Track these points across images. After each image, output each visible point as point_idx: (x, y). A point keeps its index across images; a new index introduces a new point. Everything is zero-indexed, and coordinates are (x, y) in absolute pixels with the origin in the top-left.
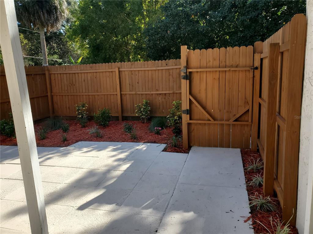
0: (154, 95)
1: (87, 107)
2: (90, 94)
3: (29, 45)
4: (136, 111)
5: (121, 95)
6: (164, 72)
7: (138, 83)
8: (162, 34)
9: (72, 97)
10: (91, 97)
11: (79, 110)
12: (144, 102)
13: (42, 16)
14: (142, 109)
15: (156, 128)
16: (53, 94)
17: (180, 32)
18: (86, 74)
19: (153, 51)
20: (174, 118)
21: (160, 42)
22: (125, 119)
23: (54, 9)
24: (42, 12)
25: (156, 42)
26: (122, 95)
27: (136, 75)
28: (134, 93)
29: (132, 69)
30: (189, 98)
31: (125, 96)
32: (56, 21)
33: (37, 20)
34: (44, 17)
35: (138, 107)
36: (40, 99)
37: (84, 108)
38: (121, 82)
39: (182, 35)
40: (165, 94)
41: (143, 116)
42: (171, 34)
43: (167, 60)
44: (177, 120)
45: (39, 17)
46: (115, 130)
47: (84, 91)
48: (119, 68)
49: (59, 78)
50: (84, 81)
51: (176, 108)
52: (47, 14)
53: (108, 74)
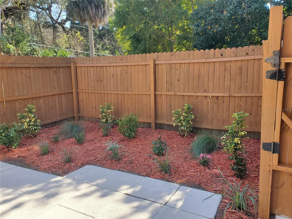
0: (200, 98)
1: (113, 109)
2: (118, 93)
3: (84, 41)
4: (173, 119)
5: (155, 95)
6: (217, 65)
7: (178, 80)
8: (215, 16)
9: (99, 95)
10: (119, 96)
11: (103, 112)
12: (185, 108)
13: (90, 10)
14: (182, 118)
15: (202, 155)
16: (78, 90)
17: (242, 11)
18: (115, 68)
19: (202, 39)
20: (233, 140)
21: (212, 27)
22: (159, 127)
23: (102, 3)
24: (91, 6)
25: (207, 27)
26: (157, 96)
27: (177, 69)
28: (172, 93)
29: (171, 62)
30: (282, 119)
31: (160, 97)
32: (103, 15)
33: (86, 15)
34: (92, 11)
35: (177, 114)
36: (63, 96)
37: (109, 111)
38: (157, 78)
39: (244, 16)
40: (217, 97)
41: (183, 128)
42: (229, 15)
43: (223, 49)
44: (238, 144)
45: (88, 13)
46: (142, 145)
47: (112, 89)
48: (154, 61)
49: (86, 72)
50: (113, 76)
51: (238, 124)
52: (95, 9)
53: (141, 67)
